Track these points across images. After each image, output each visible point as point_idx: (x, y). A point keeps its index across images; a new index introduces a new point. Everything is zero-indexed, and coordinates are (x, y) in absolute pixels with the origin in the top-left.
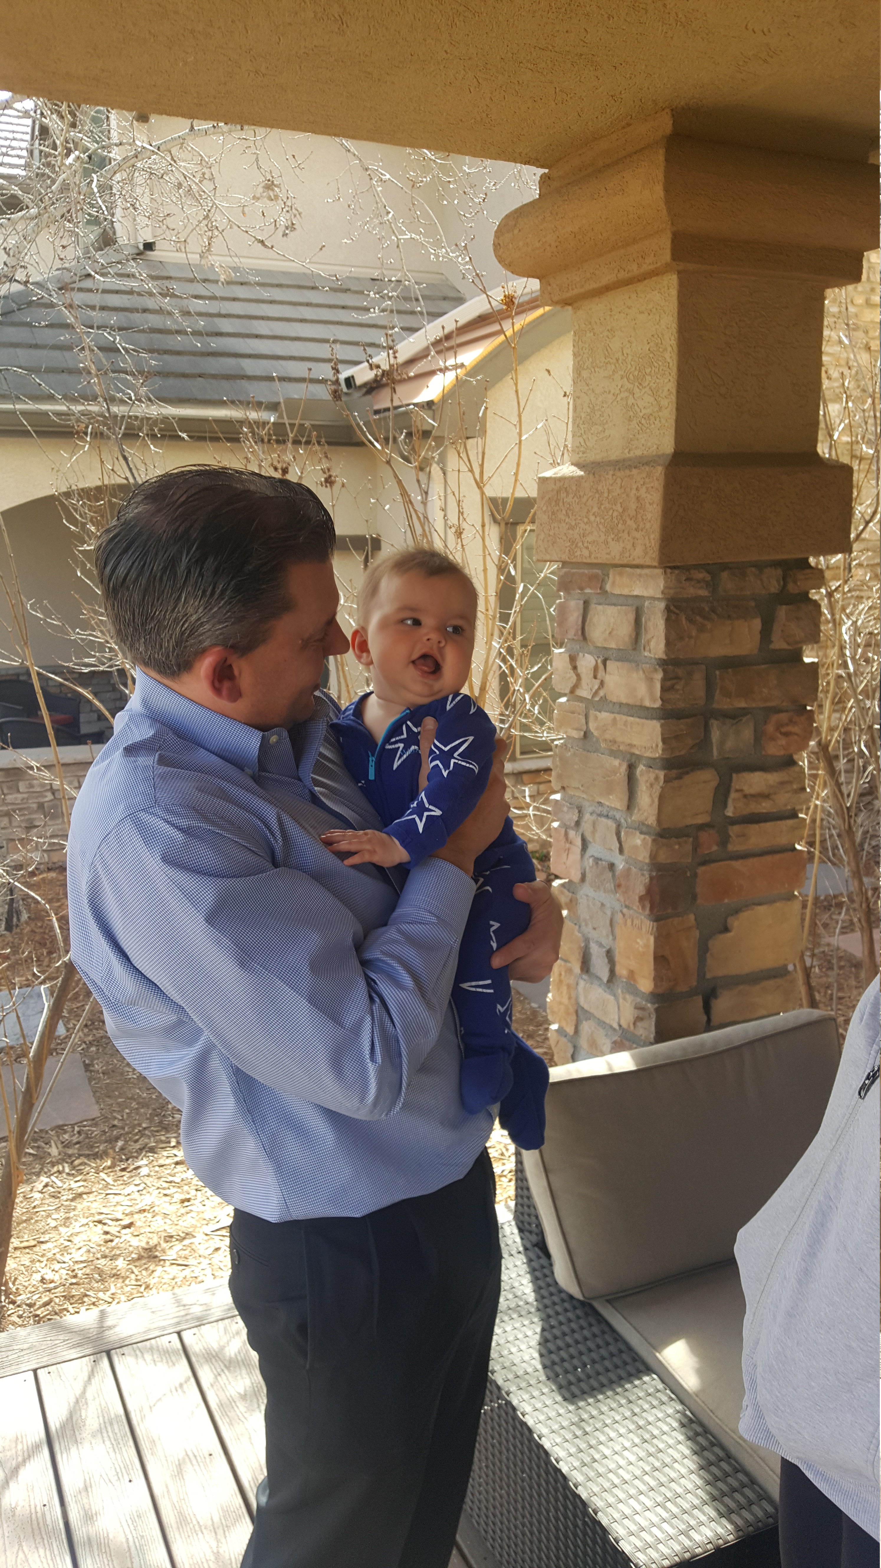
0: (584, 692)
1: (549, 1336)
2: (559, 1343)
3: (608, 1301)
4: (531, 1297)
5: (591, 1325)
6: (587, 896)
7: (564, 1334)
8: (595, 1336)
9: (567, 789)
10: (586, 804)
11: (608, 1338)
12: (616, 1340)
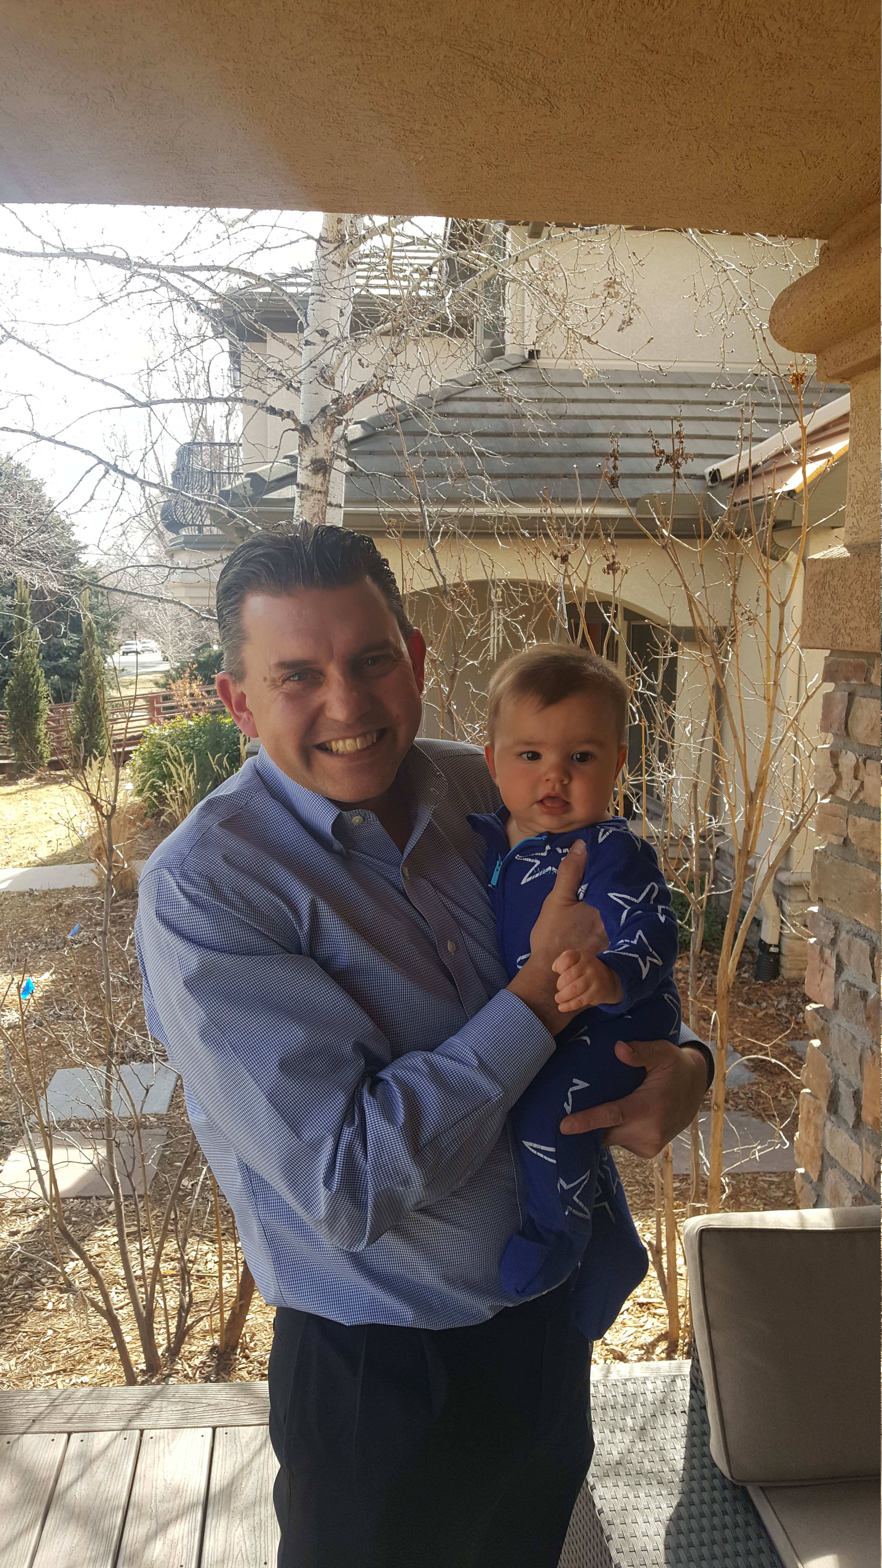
0: (844, 794)
1: (684, 1514)
2: (694, 1523)
3: (761, 1488)
4: (680, 1465)
5: (736, 1512)
6: (839, 1026)
7: (702, 1515)
8: (736, 1525)
9: (825, 901)
10: (843, 920)
11: (751, 1531)
12: (759, 1536)
